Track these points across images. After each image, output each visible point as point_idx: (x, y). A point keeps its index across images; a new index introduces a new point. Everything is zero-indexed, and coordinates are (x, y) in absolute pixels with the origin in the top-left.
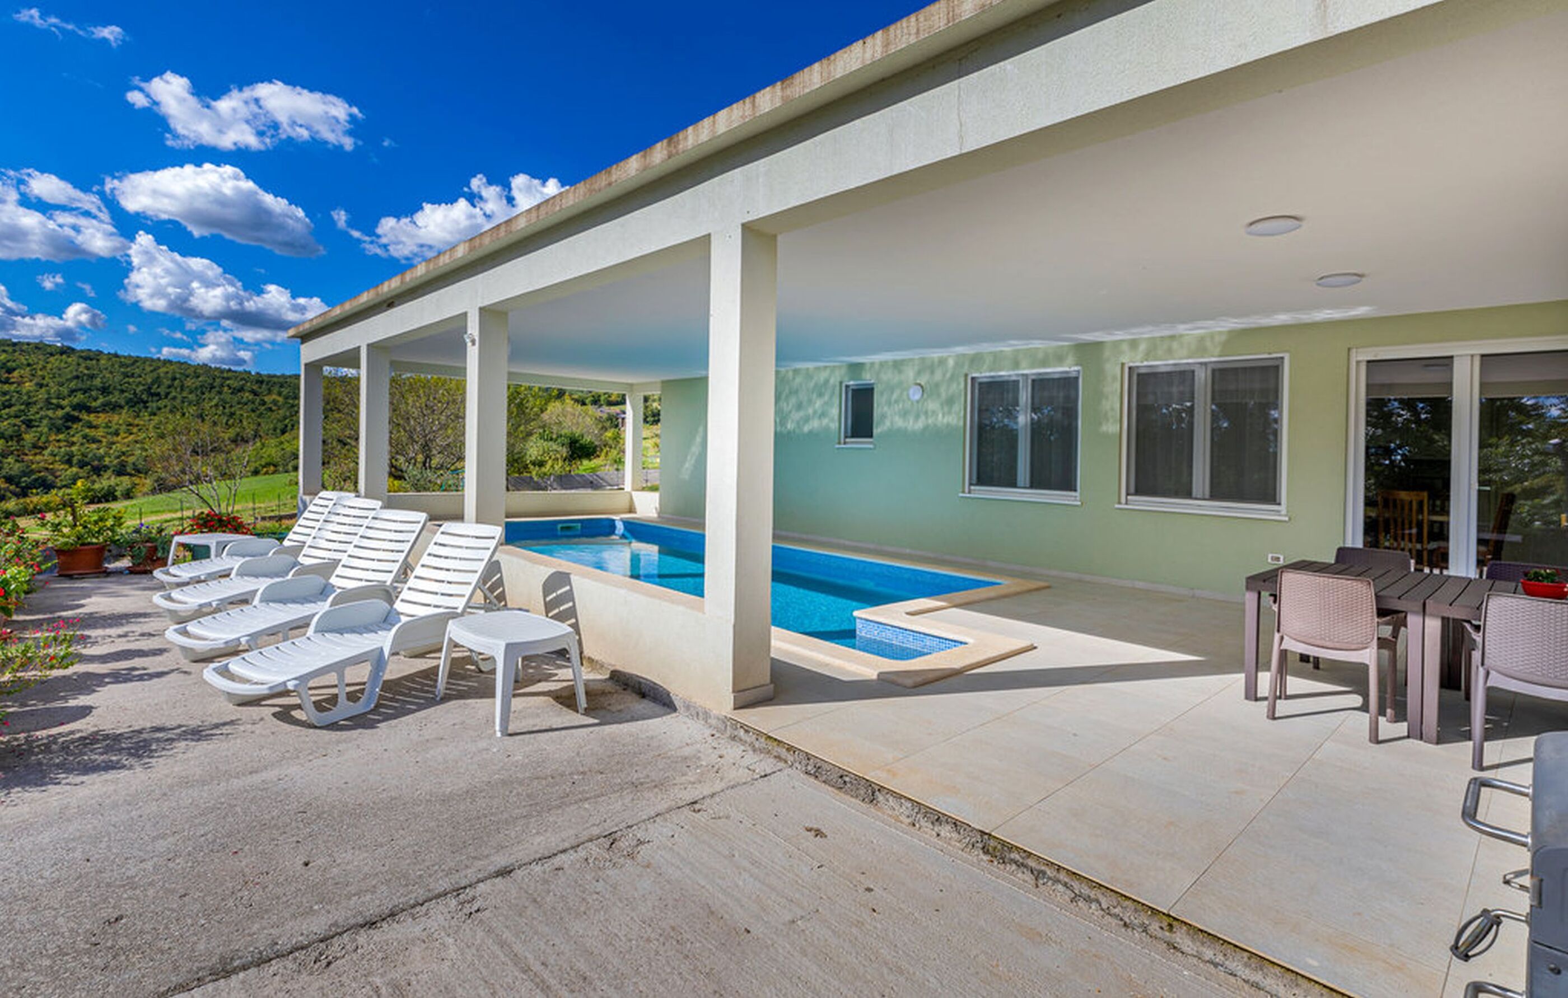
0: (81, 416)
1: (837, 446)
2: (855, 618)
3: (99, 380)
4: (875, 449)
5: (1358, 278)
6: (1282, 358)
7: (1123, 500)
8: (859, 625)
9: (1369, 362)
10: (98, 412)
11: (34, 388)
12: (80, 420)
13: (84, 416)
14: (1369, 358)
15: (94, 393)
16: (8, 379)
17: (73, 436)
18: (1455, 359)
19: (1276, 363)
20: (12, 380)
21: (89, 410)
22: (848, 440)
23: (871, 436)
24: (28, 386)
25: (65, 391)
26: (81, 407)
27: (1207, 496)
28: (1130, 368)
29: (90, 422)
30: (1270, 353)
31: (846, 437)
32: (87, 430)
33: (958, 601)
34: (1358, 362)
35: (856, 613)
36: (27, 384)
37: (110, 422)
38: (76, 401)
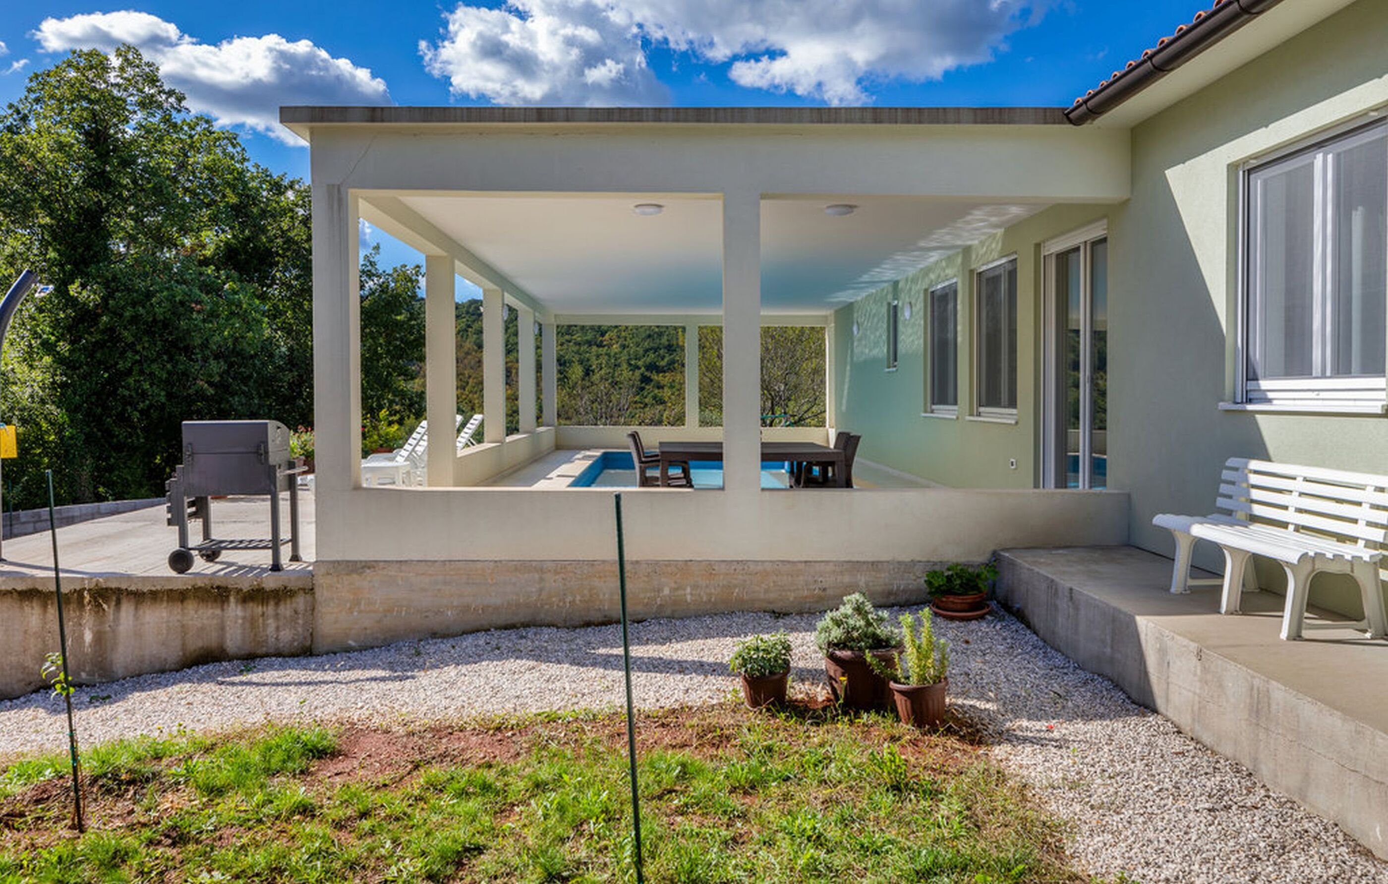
0: (652, 377)
1: (887, 370)
3: (665, 337)
4: (897, 370)
10: (664, 372)
11: (619, 350)
12: (651, 380)
13: (655, 377)
15: (662, 352)
16: (602, 341)
17: (646, 397)
20: (605, 343)
21: (659, 370)
24: (616, 348)
25: (641, 351)
26: (653, 367)
29: (659, 382)
32: (656, 391)
36: (614, 346)
37: (674, 381)
38: (648, 360)
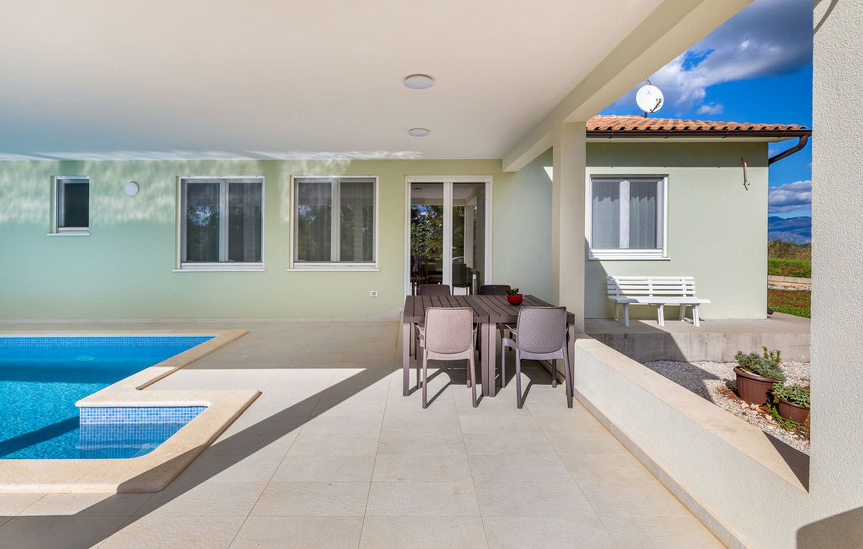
1: (50, 235)
2: (78, 408)
4: (90, 235)
5: (427, 132)
6: (375, 178)
7: (292, 266)
8: (83, 415)
9: (412, 183)
14: (413, 181)
18: (444, 184)
19: (371, 181)
22: (60, 229)
23: (87, 225)
27: (339, 260)
28: (295, 179)
30: (369, 175)
31: (59, 226)
33: (184, 362)
34: (408, 183)
35: (78, 404)
